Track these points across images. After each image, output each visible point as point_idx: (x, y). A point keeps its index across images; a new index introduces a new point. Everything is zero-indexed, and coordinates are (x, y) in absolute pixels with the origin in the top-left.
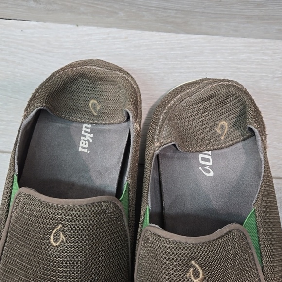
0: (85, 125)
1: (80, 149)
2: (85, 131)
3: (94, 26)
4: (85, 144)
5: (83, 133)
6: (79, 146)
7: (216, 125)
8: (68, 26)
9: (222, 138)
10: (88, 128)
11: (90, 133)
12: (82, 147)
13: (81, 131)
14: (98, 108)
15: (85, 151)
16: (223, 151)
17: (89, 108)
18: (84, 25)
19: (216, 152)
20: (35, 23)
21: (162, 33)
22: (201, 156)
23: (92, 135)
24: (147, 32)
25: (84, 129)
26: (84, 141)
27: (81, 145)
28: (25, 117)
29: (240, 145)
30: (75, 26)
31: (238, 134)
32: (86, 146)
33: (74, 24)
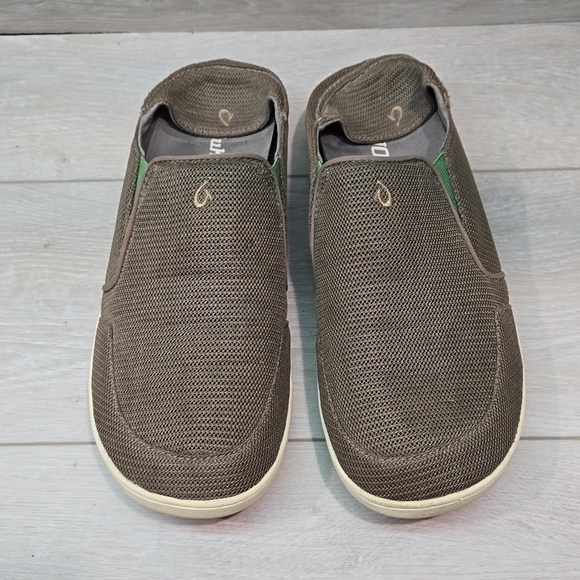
0: (213, 140)
2: (214, 147)
3: (215, 30)
5: (211, 149)
7: (389, 112)
8: (181, 34)
9: (398, 124)
10: (218, 143)
11: (221, 148)
13: (209, 147)
14: (230, 118)
16: (400, 140)
17: (218, 119)
18: (202, 31)
19: (392, 143)
20: (136, 34)
21: (305, 32)
22: (373, 148)
24: (285, 33)
25: (212, 145)
28: (144, 113)
29: (420, 129)
30: (190, 34)
31: (416, 116)
33: (187, 31)
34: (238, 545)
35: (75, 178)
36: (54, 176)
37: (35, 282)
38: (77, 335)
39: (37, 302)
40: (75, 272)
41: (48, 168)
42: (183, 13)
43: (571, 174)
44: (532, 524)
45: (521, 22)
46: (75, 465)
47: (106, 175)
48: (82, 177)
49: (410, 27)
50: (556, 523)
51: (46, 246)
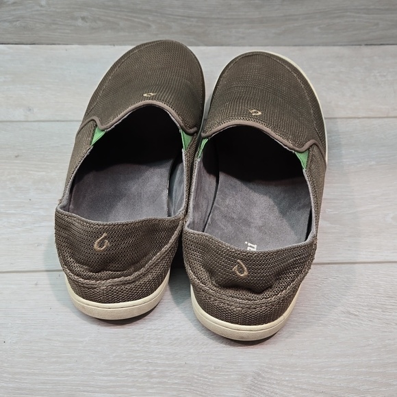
33: (110, 45)
34: (156, 331)
35: (36, 119)
36: (22, 118)
37: (9, 177)
38: (38, 207)
39: (10, 188)
40: (37, 171)
41: (19, 114)
42: (109, 31)
43: (357, 121)
44: (357, 313)
45: (318, 45)
46: (36, 284)
47: (58, 118)
48: (42, 119)
49: (251, 46)
50: (373, 312)
51: (16, 157)
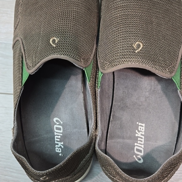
1: (144, 125)
2: (142, 138)
4: (140, 129)
6: (145, 127)
10: (140, 141)
12: (143, 126)
15: (140, 124)
23: (136, 135)
26: (142, 131)
27: (144, 128)
32: (140, 127)
